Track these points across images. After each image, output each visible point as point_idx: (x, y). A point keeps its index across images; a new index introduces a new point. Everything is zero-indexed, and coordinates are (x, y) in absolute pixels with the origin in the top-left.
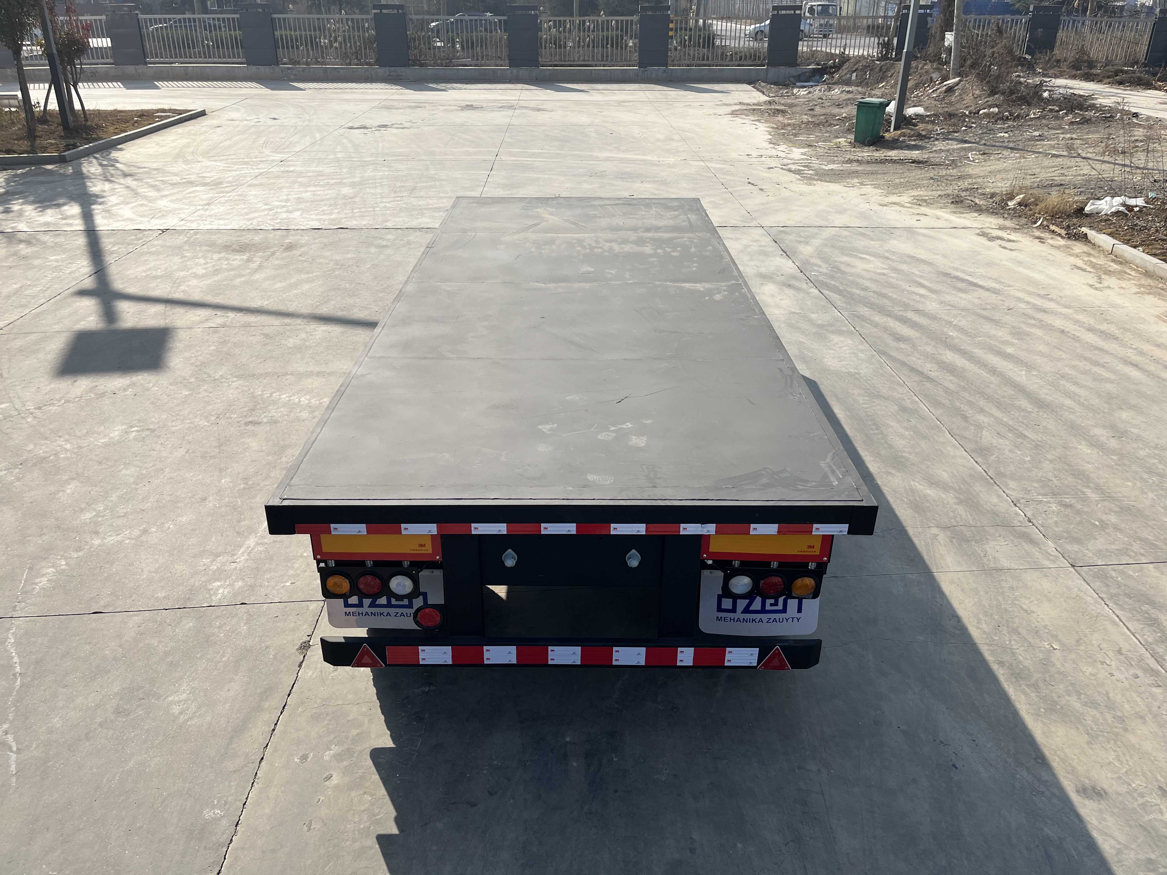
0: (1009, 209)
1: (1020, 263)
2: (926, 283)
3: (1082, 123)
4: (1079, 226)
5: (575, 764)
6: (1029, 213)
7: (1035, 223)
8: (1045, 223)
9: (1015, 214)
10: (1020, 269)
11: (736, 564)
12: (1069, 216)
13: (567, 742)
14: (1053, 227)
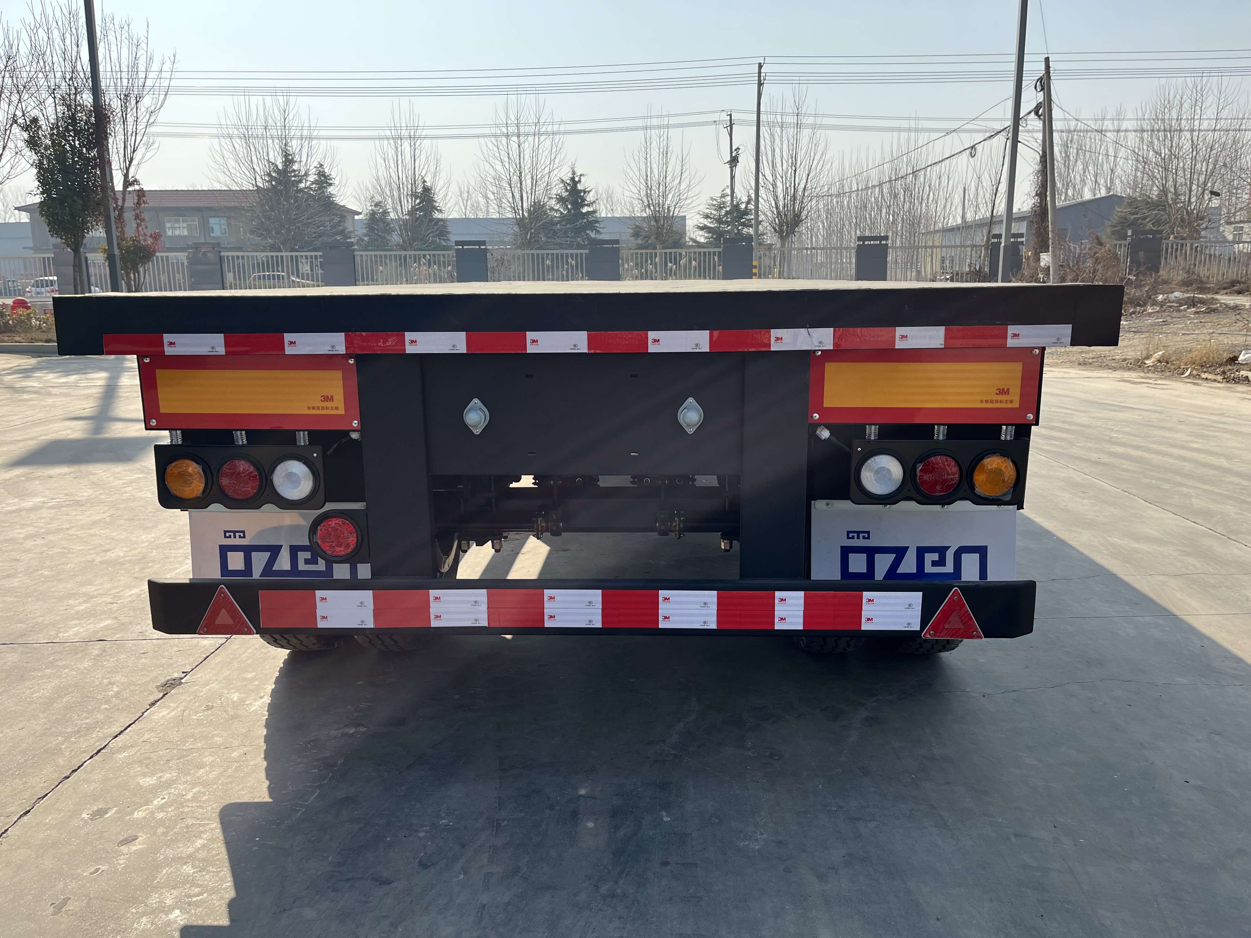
0: (1148, 367)
1: (1179, 396)
2: (1069, 407)
3: (1208, 313)
4: (1237, 371)
5: (591, 825)
6: (1173, 367)
7: (1183, 374)
8: (1195, 372)
9: (1154, 369)
10: (1179, 399)
11: (872, 432)
12: (1221, 365)
13: (581, 796)
14: (1204, 376)
